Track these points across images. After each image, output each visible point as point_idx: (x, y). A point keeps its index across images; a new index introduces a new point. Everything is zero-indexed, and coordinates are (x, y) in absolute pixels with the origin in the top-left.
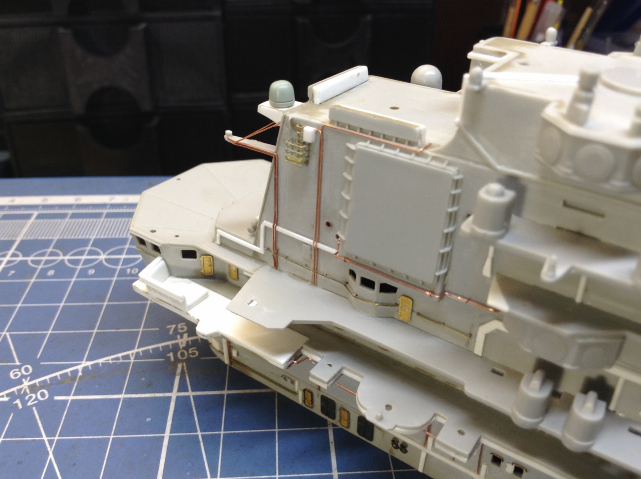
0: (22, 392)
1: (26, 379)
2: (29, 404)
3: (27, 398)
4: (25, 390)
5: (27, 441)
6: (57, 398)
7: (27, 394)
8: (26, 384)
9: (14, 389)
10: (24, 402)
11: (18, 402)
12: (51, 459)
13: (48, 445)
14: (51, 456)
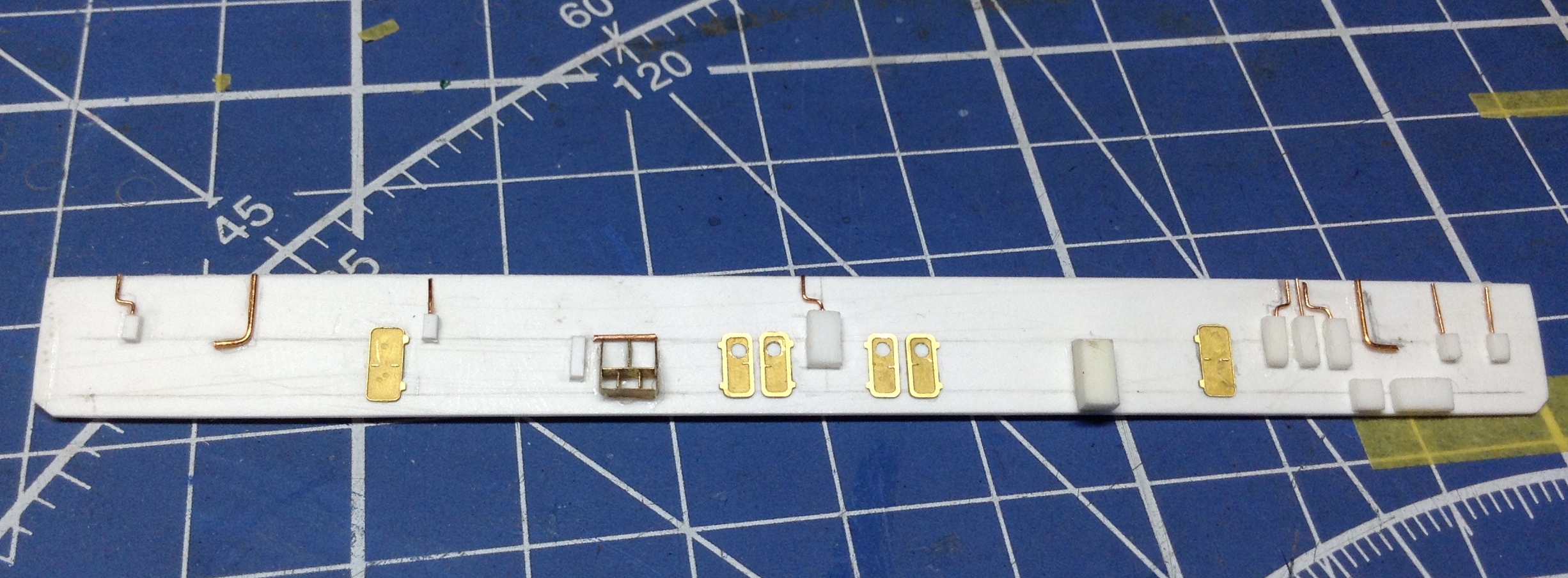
0: (620, 61)
1: (611, 28)
2: (654, 86)
3: (640, 72)
4: (624, 55)
5: (701, 173)
6: (714, 70)
7: (637, 65)
8: (617, 40)
9: (597, 52)
10: (642, 84)
11: (621, 81)
12: (783, 210)
13: (759, 181)
14: (780, 203)
